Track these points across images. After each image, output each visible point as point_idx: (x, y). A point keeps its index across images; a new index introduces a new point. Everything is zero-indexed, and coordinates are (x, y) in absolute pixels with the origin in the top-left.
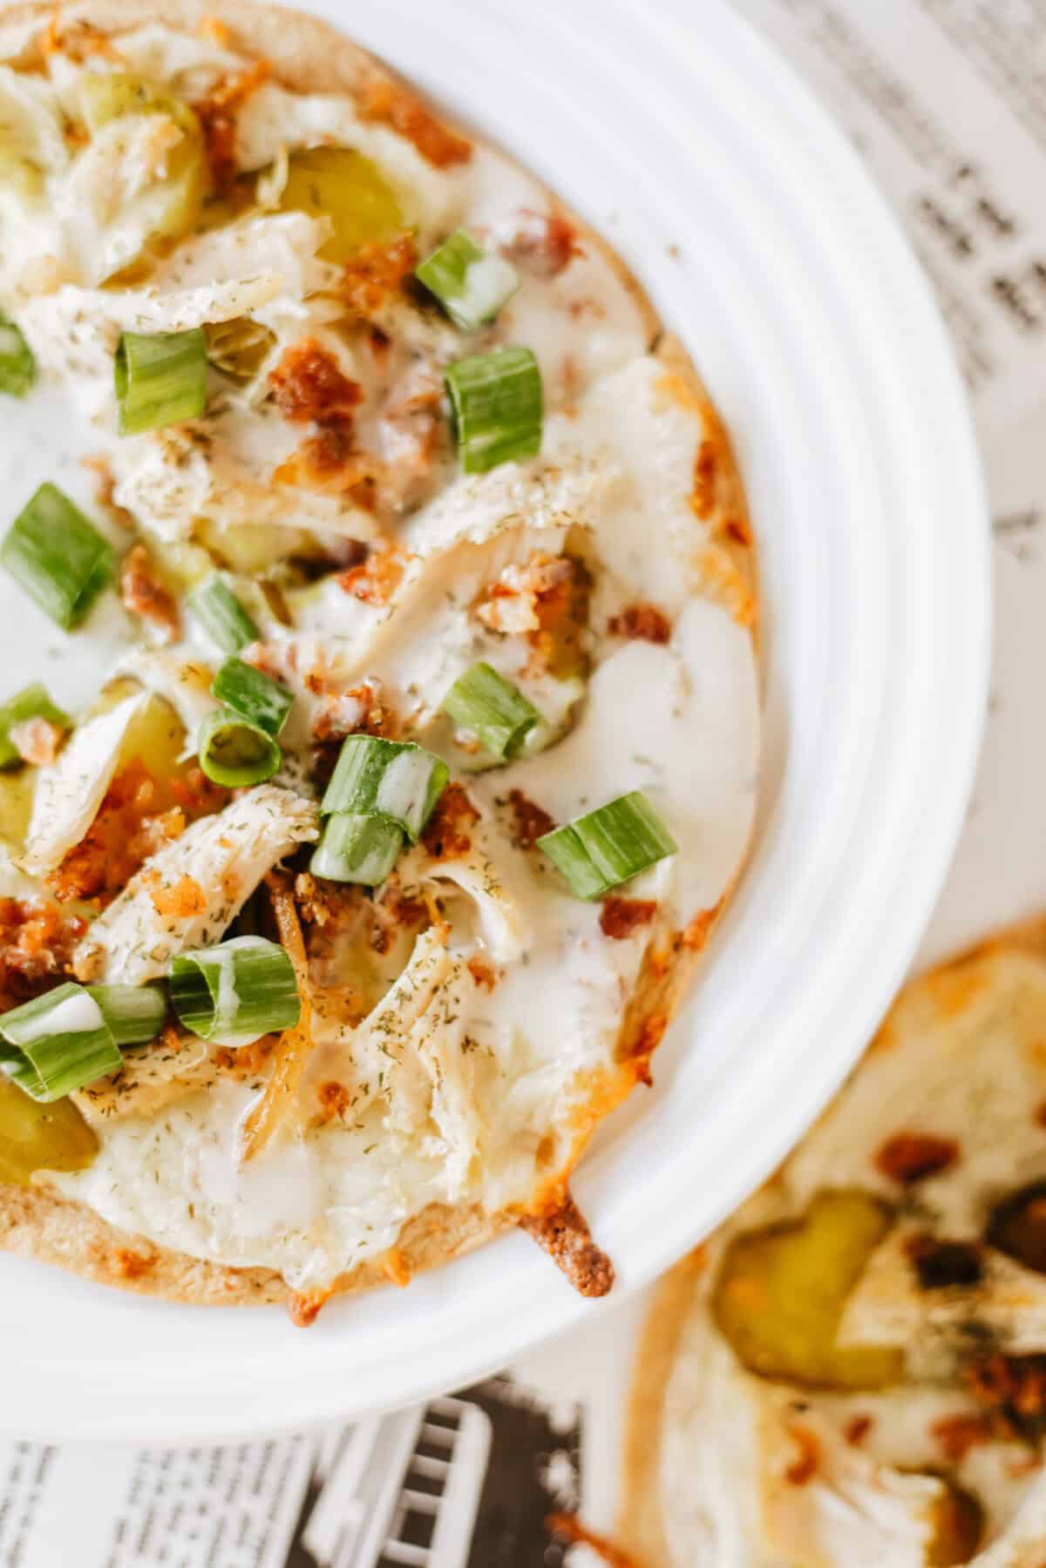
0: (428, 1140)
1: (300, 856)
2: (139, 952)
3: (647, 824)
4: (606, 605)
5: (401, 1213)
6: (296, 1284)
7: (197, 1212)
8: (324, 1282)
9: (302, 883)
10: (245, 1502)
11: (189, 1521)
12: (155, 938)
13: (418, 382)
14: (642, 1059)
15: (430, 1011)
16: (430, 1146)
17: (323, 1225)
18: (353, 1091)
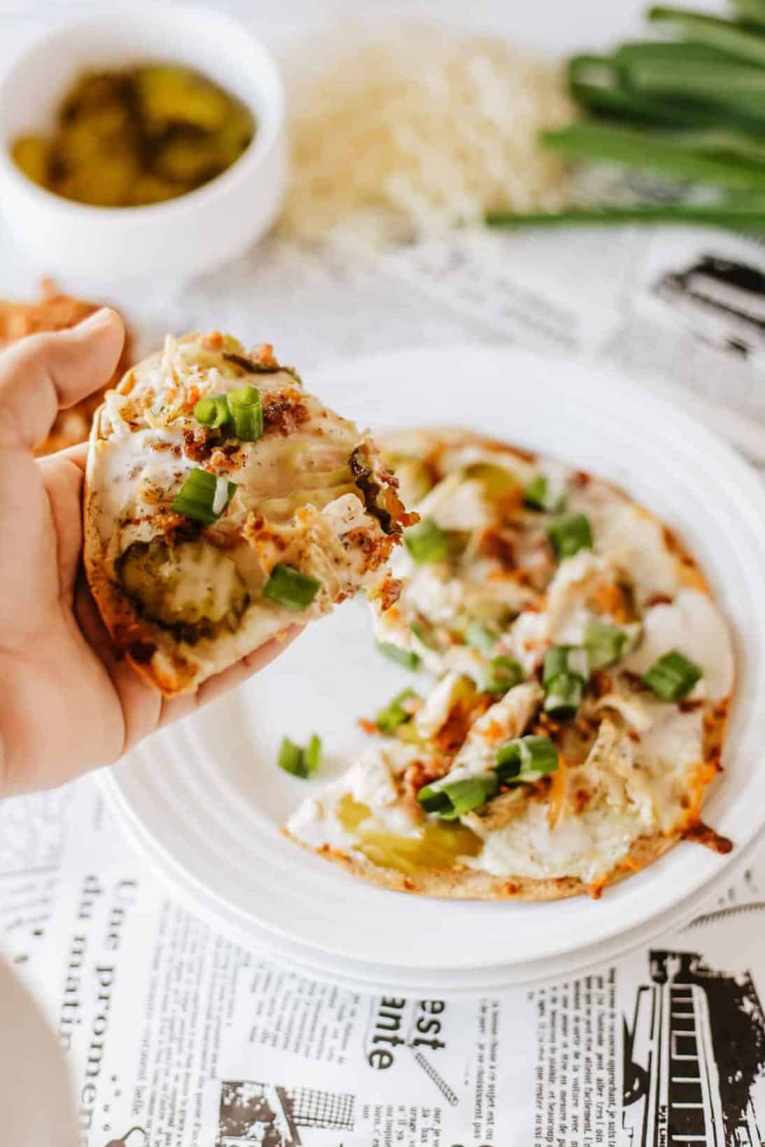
0: (631, 806)
1: (539, 707)
2: (480, 758)
4: (641, 596)
5: (626, 838)
6: (588, 879)
7: (535, 858)
8: (602, 876)
9: (543, 717)
10: (596, 1049)
11: (572, 1062)
12: (485, 751)
13: (538, 535)
14: (716, 762)
15: (615, 752)
16: (632, 808)
17: (593, 852)
18: (590, 793)
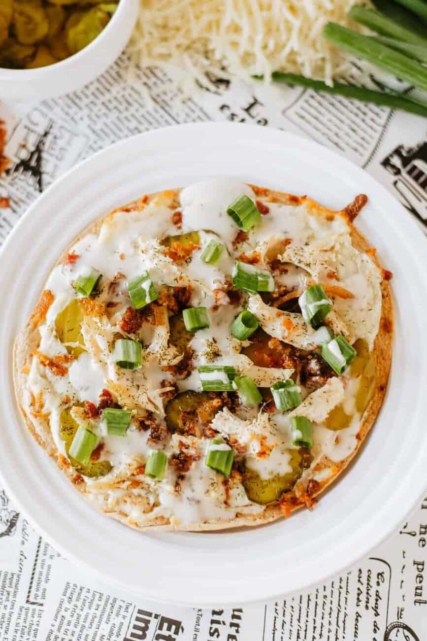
0: (336, 249)
2: (305, 333)
3: (237, 201)
6: (381, 279)
7: (370, 308)
14: (300, 199)
15: (301, 254)
16: (337, 247)
18: (328, 271)
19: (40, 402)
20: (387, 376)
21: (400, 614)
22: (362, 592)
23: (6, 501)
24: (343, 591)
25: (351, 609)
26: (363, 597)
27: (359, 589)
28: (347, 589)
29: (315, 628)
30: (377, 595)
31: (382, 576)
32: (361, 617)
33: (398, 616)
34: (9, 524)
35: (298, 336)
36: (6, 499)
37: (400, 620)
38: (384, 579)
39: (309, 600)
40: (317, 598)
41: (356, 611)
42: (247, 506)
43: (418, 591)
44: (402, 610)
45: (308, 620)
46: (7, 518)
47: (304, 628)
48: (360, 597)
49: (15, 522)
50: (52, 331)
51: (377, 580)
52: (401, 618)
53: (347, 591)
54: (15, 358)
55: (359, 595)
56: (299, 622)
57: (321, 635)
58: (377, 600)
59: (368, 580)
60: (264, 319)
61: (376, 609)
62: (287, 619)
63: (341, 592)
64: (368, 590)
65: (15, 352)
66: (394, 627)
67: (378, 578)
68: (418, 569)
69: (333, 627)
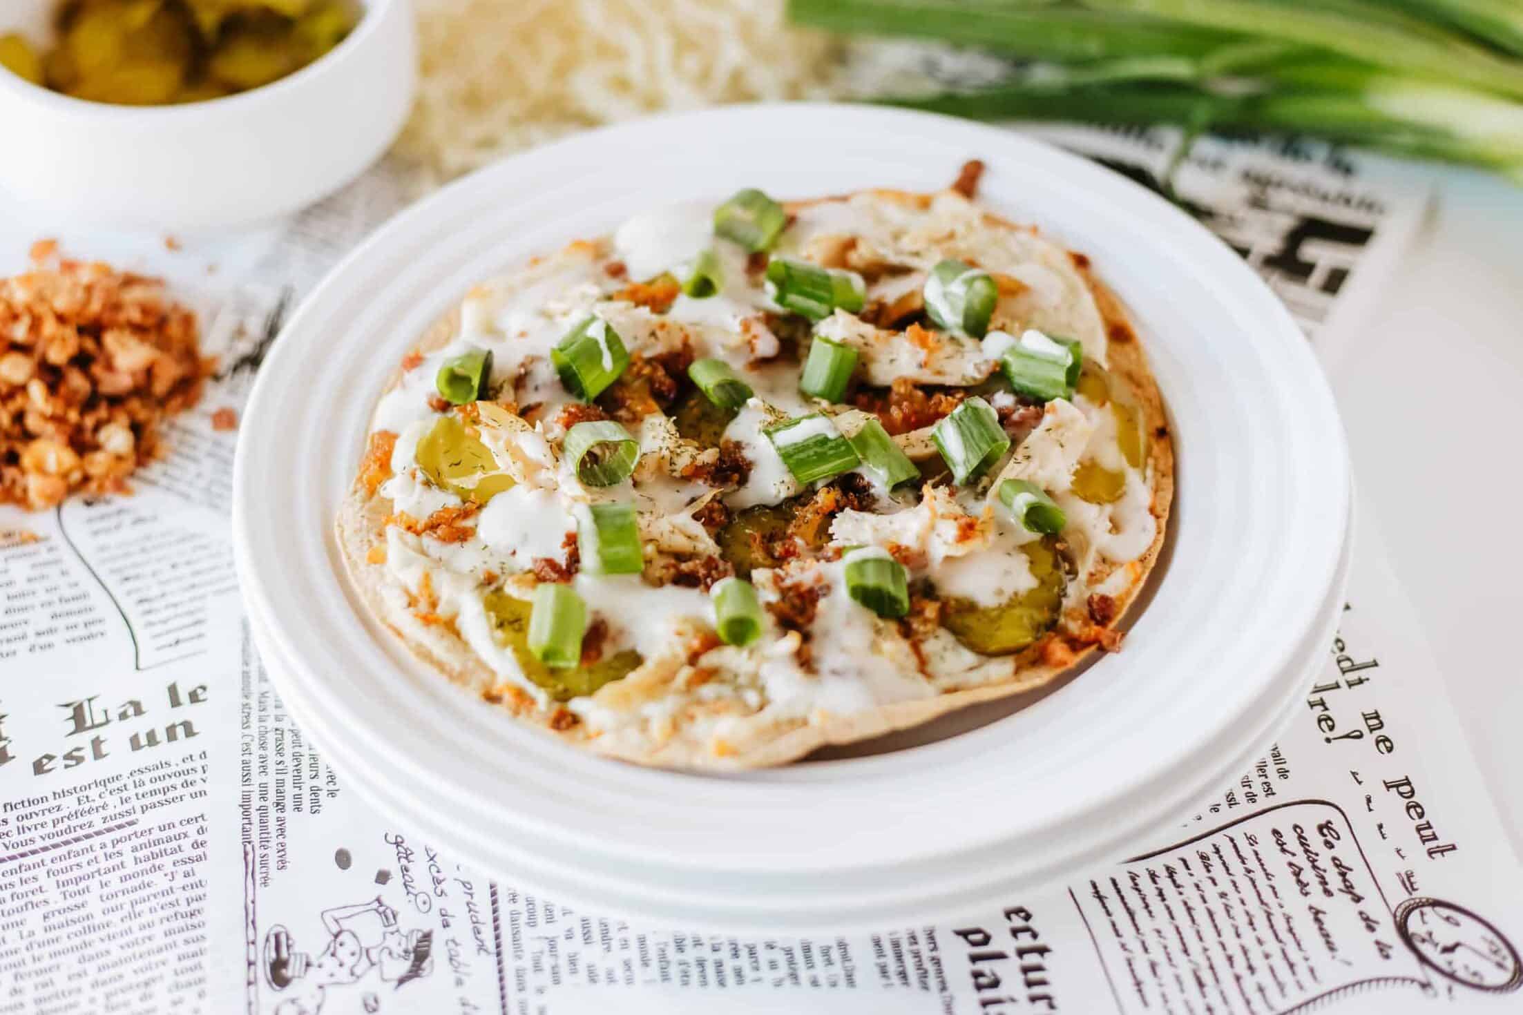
2: (963, 348)
7: (1072, 306)
14: (848, 196)
19: (430, 596)
20: (1162, 409)
21: (1408, 882)
22: (1301, 869)
23: (391, 916)
24: (1259, 876)
25: (1294, 903)
26: (1308, 875)
27: (1291, 864)
28: (1265, 870)
29: (1230, 959)
30: (1337, 866)
31: (1329, 828)
32: (1324, 913)
33: (1407, 888)
34: (412, 956)
35: (948, 358)
36: (389, 912)
37: (1415, 895)
38: (1337, 833)
39: (1189, 909)
40: (1205, 901)
41: (1307, 907)
42: (971, 669)
43: (1424, 833)
44: (1409, 877)
45: (1207, 946)
46: (404, 946)
47: (1204, 964)
48: (1303, 877)
49: (426, 948)
50: (414, 476)
51: (1322, 839)
52: (1414, 890)
53: (1267, 874)
54: (345, 546)
55: (1297, 874)
56: (1188, 955)
57: (1251, 968)
58: (1343, 875)
59: (1302, 844)
60: (866, 344)
61: (1349, 889)
62: (1157, 955)
63: (1254, 878)
64: (1313, 861)
65: (342, 536)
66: (1408, 911)
67: (1324, 835)
68: (1401, 794)
69: (1272, 946)
